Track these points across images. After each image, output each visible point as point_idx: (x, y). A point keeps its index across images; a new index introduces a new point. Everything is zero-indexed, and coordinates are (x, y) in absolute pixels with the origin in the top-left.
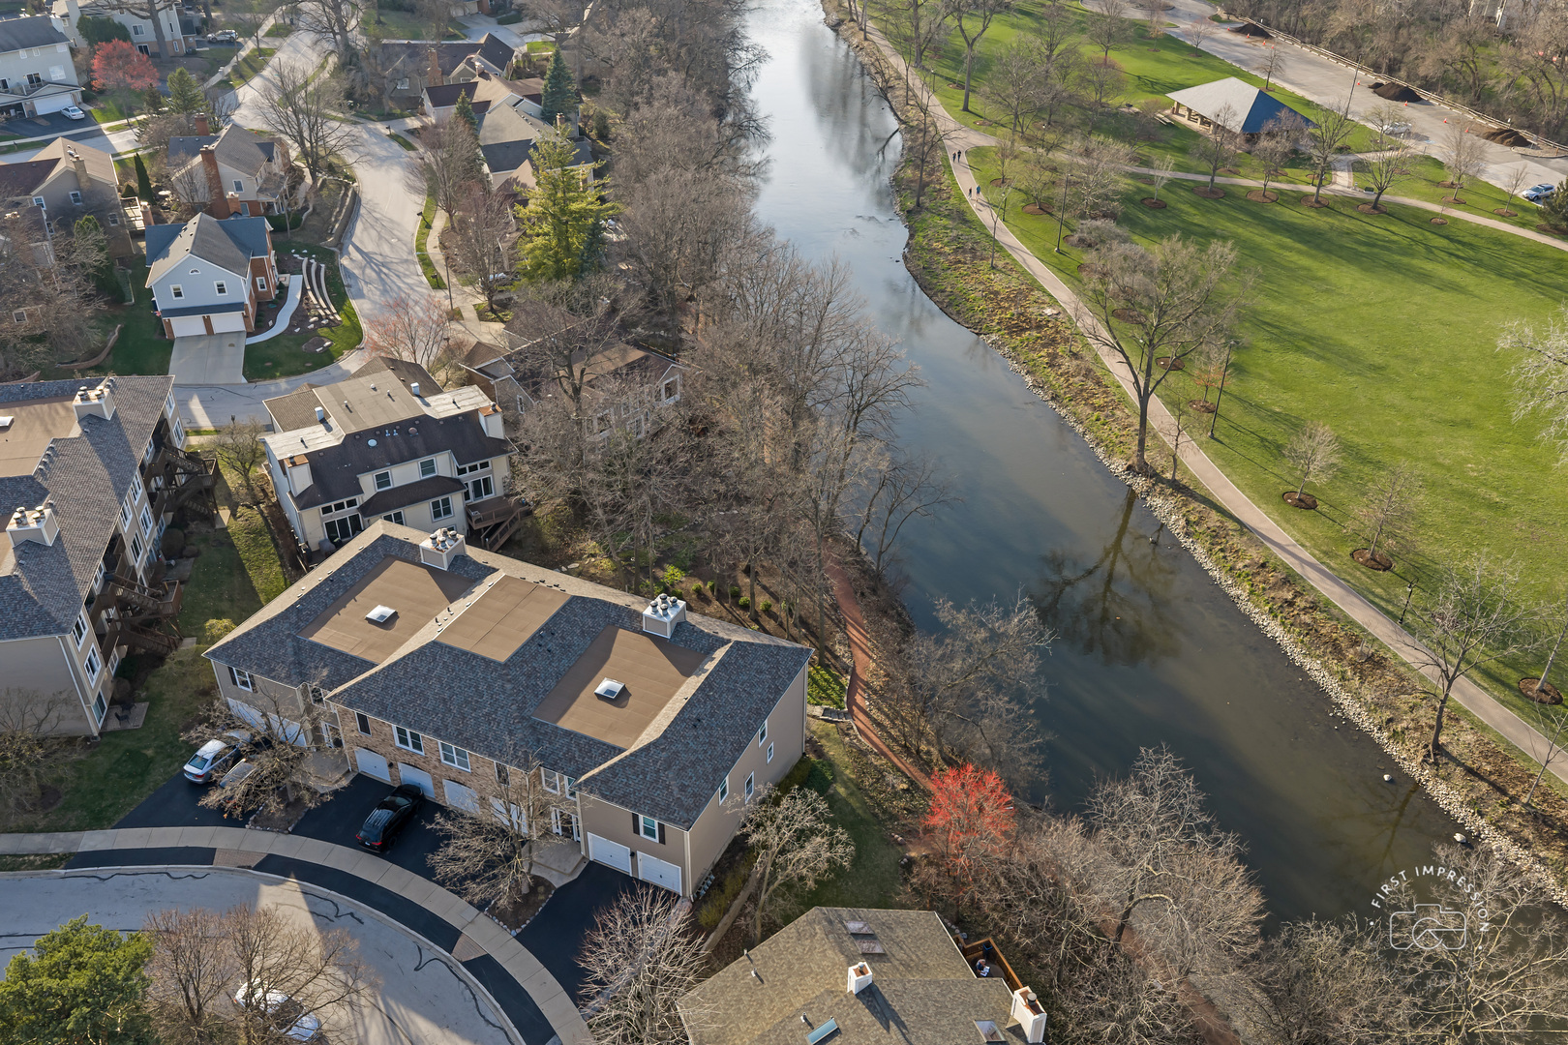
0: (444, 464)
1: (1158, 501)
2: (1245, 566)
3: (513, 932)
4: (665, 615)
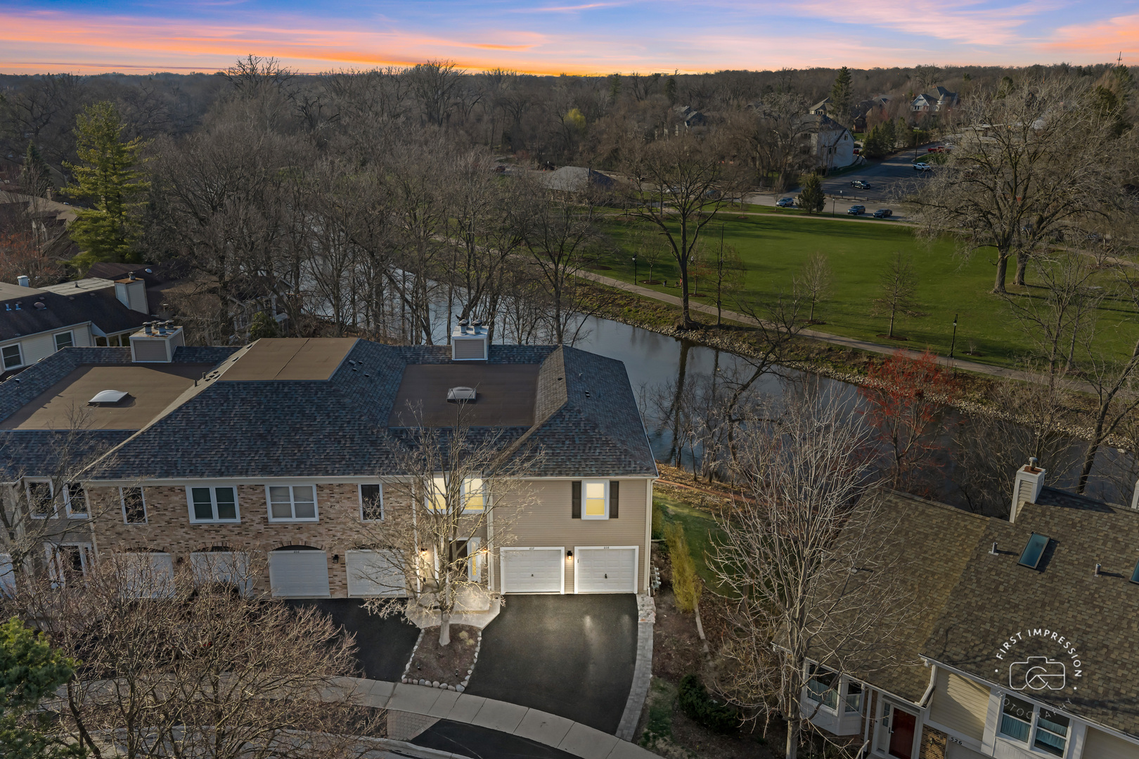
0: (82, 335)
1: (717, 340)
2: (817, 354)
3: (458, 687)
4: (477, 333)
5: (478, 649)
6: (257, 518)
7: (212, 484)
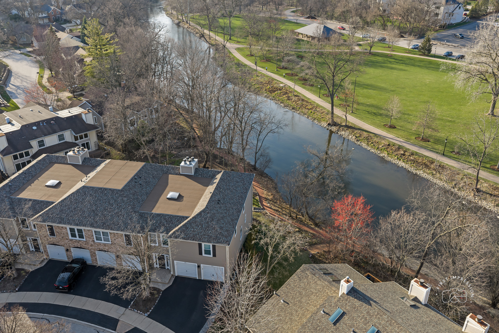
0: (68, 136)
1: (343, 133)
2: (383, 146)
3: (146, 314)
4: (191, 164)
5: (158, 299)
6: (91, 240)
7: (76, 228)
